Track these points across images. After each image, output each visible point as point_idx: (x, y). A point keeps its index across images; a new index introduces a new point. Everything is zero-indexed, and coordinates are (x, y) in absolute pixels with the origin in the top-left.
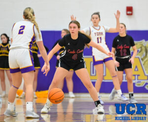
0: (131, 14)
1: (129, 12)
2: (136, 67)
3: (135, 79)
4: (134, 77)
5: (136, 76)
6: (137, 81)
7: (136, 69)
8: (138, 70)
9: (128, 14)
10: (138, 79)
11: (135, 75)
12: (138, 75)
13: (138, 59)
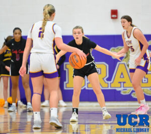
0: (116, 18)
1: (113, 16)
2: (122, 74)
3: (121, 87)
4: (120, 84)
5: (122, 83)
6: (122, 88)
7: (122, 76)
8: (123, 77)
9: (112, 18)
10: (123, 87)
11: (120, 83)
12: (124, 83)
13: (123, 65)
